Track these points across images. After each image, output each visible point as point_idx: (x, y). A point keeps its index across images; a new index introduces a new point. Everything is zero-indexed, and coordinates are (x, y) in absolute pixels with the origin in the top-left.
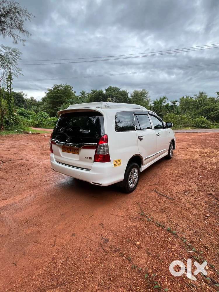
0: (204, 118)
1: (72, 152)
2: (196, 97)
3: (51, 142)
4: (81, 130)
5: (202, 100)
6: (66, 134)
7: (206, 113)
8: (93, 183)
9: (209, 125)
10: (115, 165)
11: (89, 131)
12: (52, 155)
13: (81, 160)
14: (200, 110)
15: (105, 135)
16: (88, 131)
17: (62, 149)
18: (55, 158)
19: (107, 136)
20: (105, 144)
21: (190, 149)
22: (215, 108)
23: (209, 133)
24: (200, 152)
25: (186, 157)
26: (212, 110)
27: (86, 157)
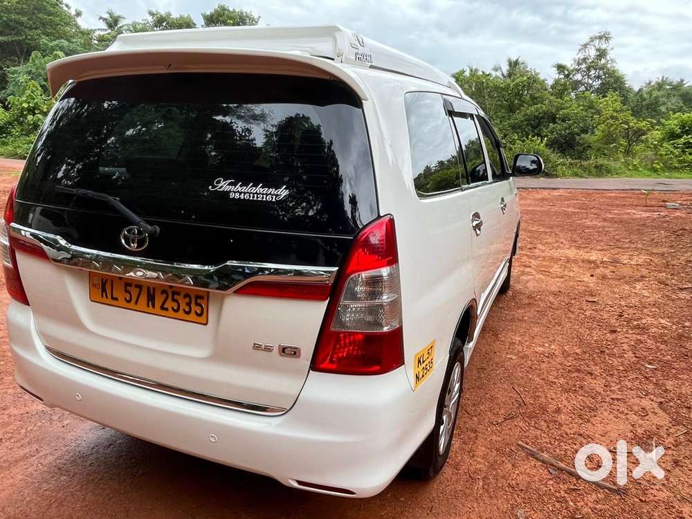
0: (539, 141)
1: (162, 308)
2: (499, 74)
3: (12, 239)
4: (224, 185)
5: (524, 86)
6: (115, 201)
7: (536, 128)
8: (300, 483)
9: (555, 167)
10: (417, 377)
11: (283, 192)
12: (22, 317)
13: (220, 355)
14: (519, 116)
15: (379, 217)
16: (272, 191)
17: (92, 286)
18: (44, 336)
19: (391, 222)
20: (385, 272)
21: (543, 251)
22: (561, 113)
23: (561, 192)
24: (583, 261)
25: (555, 285)
26: (553, 119)
27: (257, 347)
